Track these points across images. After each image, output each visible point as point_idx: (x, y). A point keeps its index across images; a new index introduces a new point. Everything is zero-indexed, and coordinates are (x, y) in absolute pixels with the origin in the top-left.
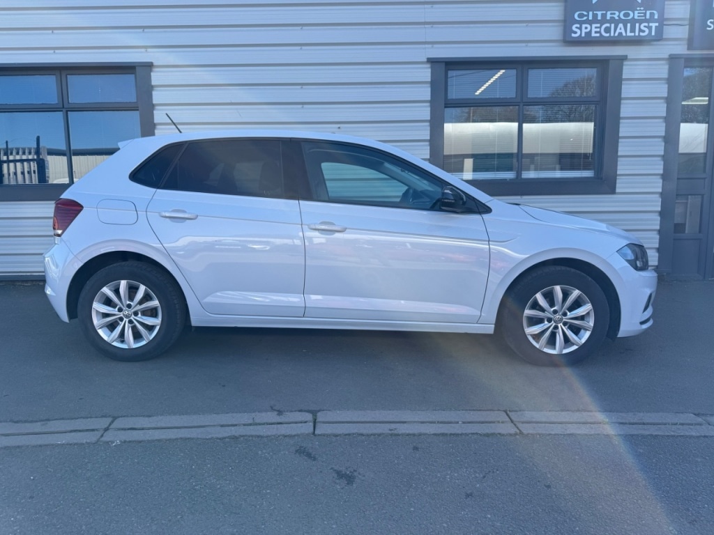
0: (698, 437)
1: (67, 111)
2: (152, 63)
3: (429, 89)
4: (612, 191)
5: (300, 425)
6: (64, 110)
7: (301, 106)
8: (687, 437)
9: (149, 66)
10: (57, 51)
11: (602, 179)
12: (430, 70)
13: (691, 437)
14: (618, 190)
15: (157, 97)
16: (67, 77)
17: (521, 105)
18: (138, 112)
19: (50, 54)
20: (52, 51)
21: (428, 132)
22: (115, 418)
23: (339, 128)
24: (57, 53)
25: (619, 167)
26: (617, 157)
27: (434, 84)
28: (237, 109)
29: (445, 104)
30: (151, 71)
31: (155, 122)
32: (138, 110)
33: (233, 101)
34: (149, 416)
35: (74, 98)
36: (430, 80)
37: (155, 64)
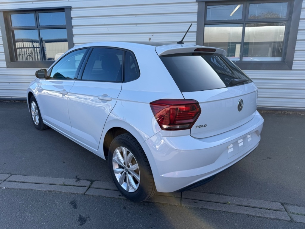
0: (274, 219)
1: (39, 29)
2: (71, 7)
3: (197, 16)
4: (290, 68)
5: (82, 188)
6: (38, 29)
7: (135, 25)
8: (268, 218)
9: (70, 8)
10: (33, 3)
11: (285, 62)
12: (197, 6)
13: (270, 218)
14: (293, 68)
15: (74, 22)
16: (38, 14)
17: (245, 23)
18: (66, 29)
19: (31, 4)
20: (31, 3)
21: (195, 37)
22: (12, 175)
23: (153, 35)
24: (34, 4)
25: (295, 56)
26: (295, 50)
27: (199, 13)
28: (107, 27)
29: (204, 23)
30: (71, 10)
31: (73, 34)
32: (66, 28)
33: (105, 24)
34: (25, 175)
35: (42, 23)
36: (197, 11)
37: (72, 7)
